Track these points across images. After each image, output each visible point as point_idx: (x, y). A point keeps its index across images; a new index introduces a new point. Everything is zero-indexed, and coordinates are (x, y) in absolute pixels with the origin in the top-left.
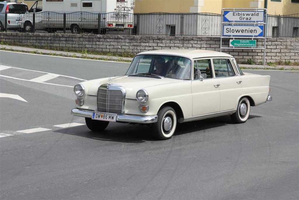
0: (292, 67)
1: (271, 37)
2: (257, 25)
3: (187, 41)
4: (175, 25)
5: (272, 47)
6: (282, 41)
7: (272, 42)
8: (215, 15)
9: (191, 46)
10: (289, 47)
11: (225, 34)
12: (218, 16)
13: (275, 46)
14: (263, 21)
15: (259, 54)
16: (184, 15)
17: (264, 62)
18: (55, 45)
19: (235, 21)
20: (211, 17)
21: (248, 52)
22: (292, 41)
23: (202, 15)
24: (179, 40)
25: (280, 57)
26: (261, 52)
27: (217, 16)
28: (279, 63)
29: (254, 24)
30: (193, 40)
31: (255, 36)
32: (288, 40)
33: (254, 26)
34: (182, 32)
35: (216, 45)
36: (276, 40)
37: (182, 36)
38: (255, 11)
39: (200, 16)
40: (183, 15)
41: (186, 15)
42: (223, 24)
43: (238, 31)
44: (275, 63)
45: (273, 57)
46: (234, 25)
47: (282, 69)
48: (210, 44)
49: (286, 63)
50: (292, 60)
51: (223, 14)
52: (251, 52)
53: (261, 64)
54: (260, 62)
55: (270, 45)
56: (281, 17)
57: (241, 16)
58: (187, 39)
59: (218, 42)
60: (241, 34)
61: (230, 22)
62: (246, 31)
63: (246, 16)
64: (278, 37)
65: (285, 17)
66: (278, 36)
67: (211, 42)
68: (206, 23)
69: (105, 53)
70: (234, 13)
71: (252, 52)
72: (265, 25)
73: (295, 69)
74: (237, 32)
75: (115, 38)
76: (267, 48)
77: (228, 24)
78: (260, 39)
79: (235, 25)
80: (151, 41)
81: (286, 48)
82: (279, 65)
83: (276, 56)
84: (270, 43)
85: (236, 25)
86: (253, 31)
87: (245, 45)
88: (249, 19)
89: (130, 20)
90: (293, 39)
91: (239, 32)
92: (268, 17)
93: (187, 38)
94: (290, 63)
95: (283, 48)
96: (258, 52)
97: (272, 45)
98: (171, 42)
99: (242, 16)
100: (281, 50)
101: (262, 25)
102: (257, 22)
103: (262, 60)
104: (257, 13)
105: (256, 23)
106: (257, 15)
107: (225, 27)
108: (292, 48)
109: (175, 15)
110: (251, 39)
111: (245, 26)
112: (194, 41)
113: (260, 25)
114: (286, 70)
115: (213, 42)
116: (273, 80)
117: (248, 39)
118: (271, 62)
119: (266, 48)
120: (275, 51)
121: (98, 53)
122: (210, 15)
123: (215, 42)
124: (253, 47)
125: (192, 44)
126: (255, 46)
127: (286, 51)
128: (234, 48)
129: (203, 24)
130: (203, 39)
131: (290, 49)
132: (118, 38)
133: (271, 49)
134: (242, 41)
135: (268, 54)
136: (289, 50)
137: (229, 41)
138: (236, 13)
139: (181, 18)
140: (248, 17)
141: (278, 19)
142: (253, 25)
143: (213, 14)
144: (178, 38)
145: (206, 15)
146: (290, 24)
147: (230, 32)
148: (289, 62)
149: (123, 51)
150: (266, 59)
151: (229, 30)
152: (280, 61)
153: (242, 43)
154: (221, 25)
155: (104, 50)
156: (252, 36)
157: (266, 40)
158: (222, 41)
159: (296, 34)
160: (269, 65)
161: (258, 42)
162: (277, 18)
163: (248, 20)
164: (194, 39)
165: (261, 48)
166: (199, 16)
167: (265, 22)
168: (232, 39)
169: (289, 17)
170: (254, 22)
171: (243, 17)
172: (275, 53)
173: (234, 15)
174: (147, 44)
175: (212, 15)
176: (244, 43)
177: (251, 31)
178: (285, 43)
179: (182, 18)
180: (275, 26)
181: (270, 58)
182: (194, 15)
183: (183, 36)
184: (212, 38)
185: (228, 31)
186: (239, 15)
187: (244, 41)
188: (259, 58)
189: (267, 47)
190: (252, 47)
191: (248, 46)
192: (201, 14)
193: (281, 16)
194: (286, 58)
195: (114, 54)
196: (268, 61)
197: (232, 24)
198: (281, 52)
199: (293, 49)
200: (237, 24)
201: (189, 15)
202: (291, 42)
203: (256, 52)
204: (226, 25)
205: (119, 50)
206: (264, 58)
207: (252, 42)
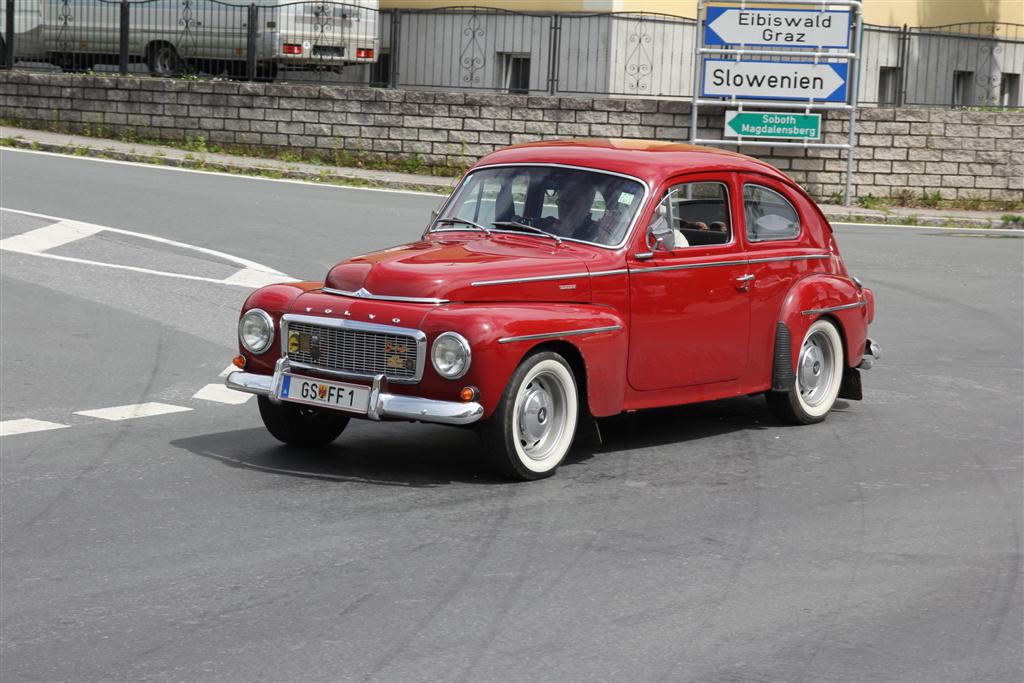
0: (949, 213)
1: (875, 106)
2: (824, 60)
3: (573, 113)
4: (530, 54)
5: (876, 141)
6: (913, 119)
7: (878, 121)
8: (674, 23)
9: (584, 130)
10: (939, 143)
11: (710, 89)
12: (684, 24)
13: (889, 138)
14: (845, 45)
15: (830, 166)
16: (562, 17)
17: (849, 195)
18: (86, 117)
19: (746, 45)
20: (659, 26)
21: (790, 159)
22: (948, 120)
23: (628, 19)
24: (543, 109)
25: (904, 177)
26: (837, 157)
27: (681, 26)
28: (903, 200)
29: (813, 57)
30: (593, 110)
31: (816, 100)
32: (933, 118)
33: (813, 63)
34: (553, 80)
35: (675, 130)
36: (891, 116)
37: (552, 93)
38: (820, 11)
39: (621, 21)
40: (559, 19)
41: (571, 17)
42: (703, 53)
43: (755, 81)
44: (886, 198)
45: (880, 176)
46: (741, 60)
47: (910, 221)
48: (655, 127)
49: (925, 198)
50: (946, 190)
51: (703, 16)
52: (803, 158)
53: (838, 200)
54: (834, 195)
55: (870, 134)
56: (910, 34)
57: (766, 27)
58: (572, 106)
59: (685, 118)
60: (765, 90)
61: (727, 48)
62: (786, 80)
63: (784, 29)
64: (899, 105)
65: (925, 34)
66: (898, 101)
67: (659, 119)
68: (642, 52)
69: (272, 151)
70: (743, 17)
71: (806, 157)
72: (852, 60)
73: (958, 222)
74: (751, 85)
75: (310, 98)
76: (858, 146)
77: (721, 54)
78: (834, 110)
79: (745, 58)
80: (442, 111)
81: (927, 147)
82: (902, 205)
83: (892, 173)
84: (870, 127)
85: (748, 58)
86: (811, 81)
87: (779, 130)
88: (796, 37)
89: (366, 33)
90: (952, 113)
91: (759, 85)
92: (866, 33)
93: (571, 101)
94: (940, 199)
95: (918, 145)
96: (825, 159)
97: (875, 134)
98: (515, 116)
99: (772, 27)
100: (910, 151)
101: (844, 61)
102: (826, 48)
103: (840, 187)
104: (826, 16)
105: (820, 54)
106: (826, 23)
107: (711, 66)
108: (950, 146)
109: (528, 19)
110: (803, 110)
111: (781, 62)
112: (596, 114)
113: (835, 61)
114: (924, 224)
115: (666, 117)
116: (877, 261)
117: (793, 110)
118: (874, 195)
119: (856, 143)
120: (889, 155)
121: (245, 149)
122: (654, 21)
123: (672, 117)
124: (809, 139)
125: (590, 124)
126: (816, 136)
127: (926, 155)
128: (740, 142)
129: (630, 53)
130: (629, 109)
131: (942, 150)
132: (321, 98)
133: (874, 148)
134: (770, 116)
135: (863, 167)
136: (938, 154)
137: (724, 115)
138: (749, 17)
139: (551, 28)
140: (793, 30)
141: (899, 39)
142: (811, 60)
143: (667, 18)
144: (538, 101)
145: (641, 20)
146: (944, 59)
147: (728, 85)
148: (938, 197)
149: (337, 144)
150: (857, 185)
151: (724, 76)
152: (904, 191)
153: (770, 125)
154: (694, 56)
155: (268, 140)
156: (806, 100)
157: (855, 116)
158: (699, 115)
159: (963, 96)
160: (866, 207)
161: (828, 122)
162: (896, 36)
163: (795, 43)
164: (596, 106)
165: (838, 143)
166: (615, 21)
167: (853, 51)
168: (735, 108)
169: (938, 35)
170: (815, 48)
171: (776, 30)
172: (889, 163)
173: (743, 22)
174: (427, 122)
175: (664, 22)
176: (778, 125)
177: (804, 82)
178: (923, 129)
179: (555, 29)
180: (890, 65)
181: (869, 179)
182: (597, 18)
183: (558, 95)
184: (661, 104)
185: (719, 81)
186: (761, 21)
187: (776, 118)
188: (828, 181)
189: (858, 141)
190: (806, 138)
191: (793, 135)
192: (625, 15)
193: (913, 31)
194: (927, 180)
195: (306, 155)
196: (864, 192)
197: (736, 54)
198: (907, 160)
199: (953, 151)
200: (752, 55)
201: (580, 17)
202: (946, 124)
203: (818, 158)
204: (713, 57)
205: (322, 142)
206: (847, 179)
207: (805, 122)
